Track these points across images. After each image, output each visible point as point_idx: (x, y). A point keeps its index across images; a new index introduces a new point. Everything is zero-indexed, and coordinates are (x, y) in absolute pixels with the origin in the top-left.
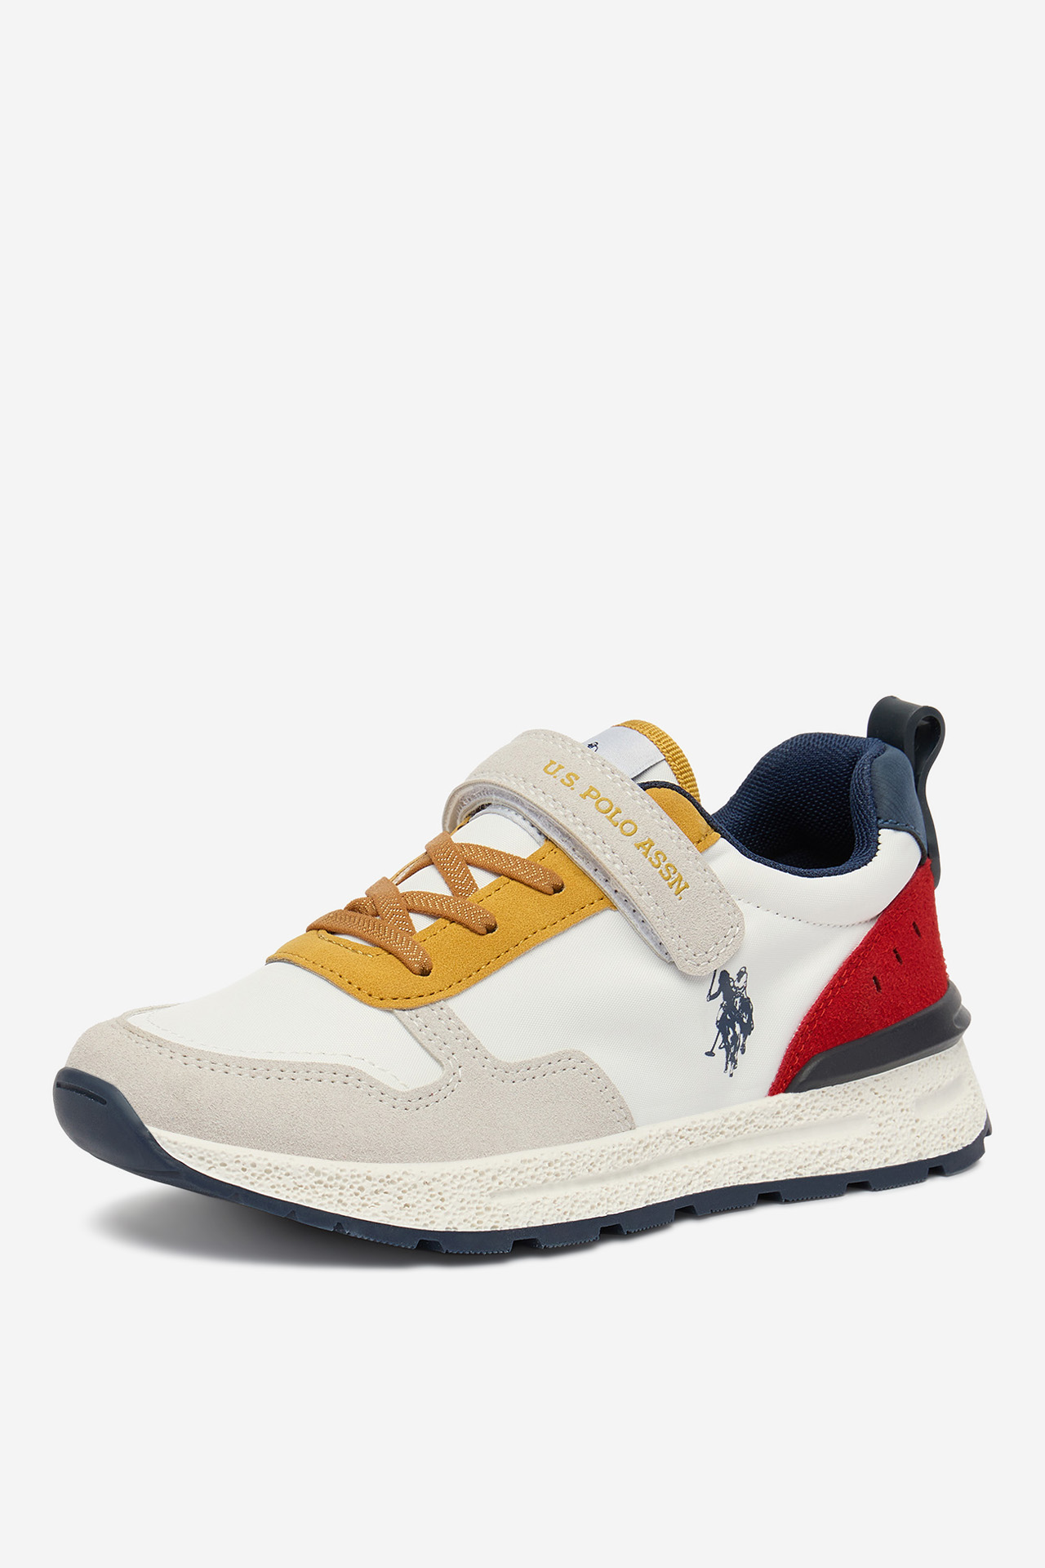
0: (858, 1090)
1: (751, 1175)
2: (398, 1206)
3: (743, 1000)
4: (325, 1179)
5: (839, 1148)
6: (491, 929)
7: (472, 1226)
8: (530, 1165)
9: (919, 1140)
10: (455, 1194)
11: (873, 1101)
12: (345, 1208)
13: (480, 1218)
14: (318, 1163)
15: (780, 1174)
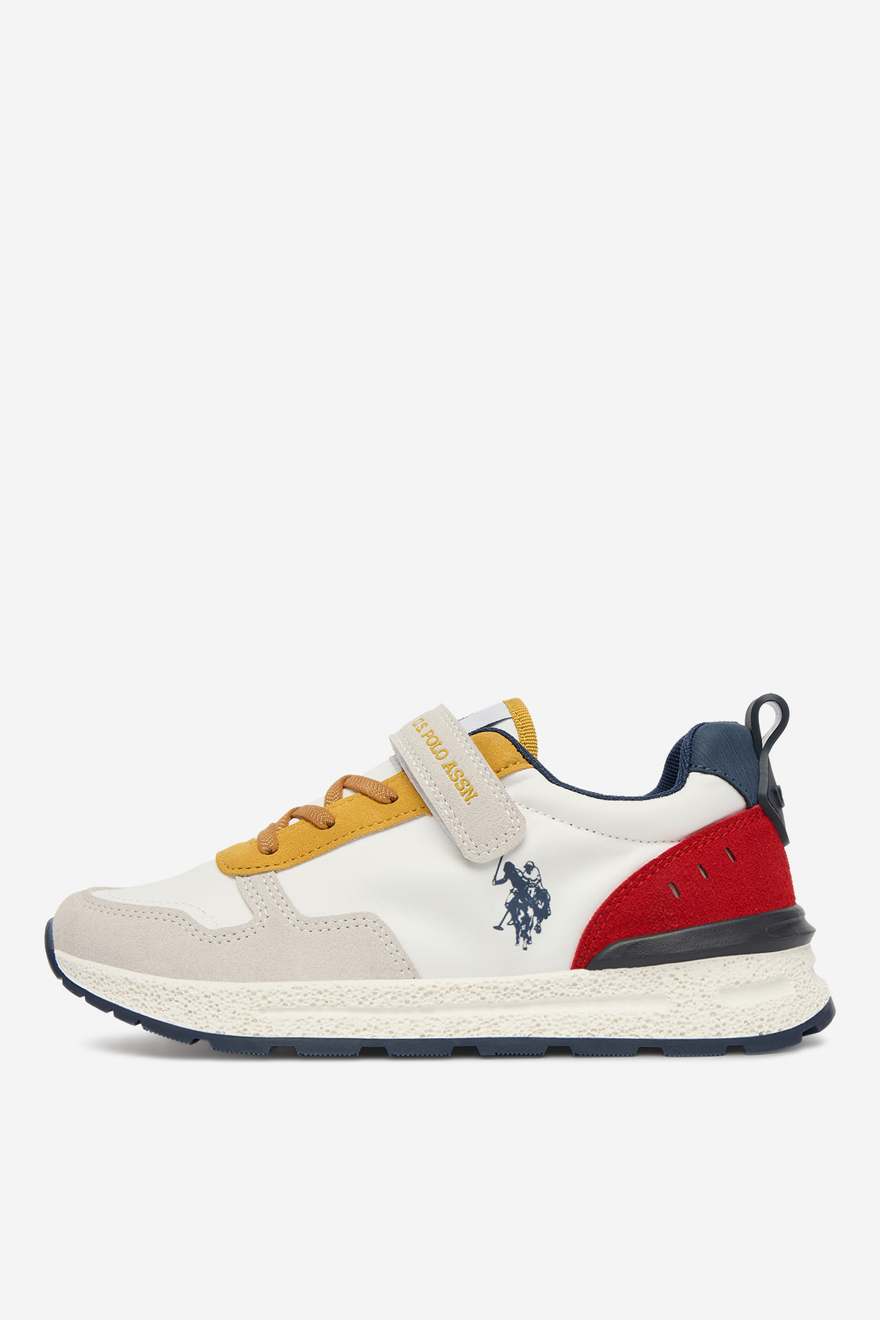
0: (658, 974)
1: (544, 1030)
2: (183, 1012)
3: (538, 890)
4: (134, 987)
5: (636, 1018)
6: (330, 826)
7: (239, 1032)
8: (300, 991)
9: (717, 1022)
10: (229, 1007)
11: (673, 984)
12: (146, 1010)
13: (246, 1027)
14: (132, 975)
15: (572, 1033)
